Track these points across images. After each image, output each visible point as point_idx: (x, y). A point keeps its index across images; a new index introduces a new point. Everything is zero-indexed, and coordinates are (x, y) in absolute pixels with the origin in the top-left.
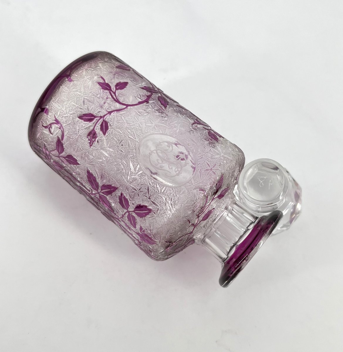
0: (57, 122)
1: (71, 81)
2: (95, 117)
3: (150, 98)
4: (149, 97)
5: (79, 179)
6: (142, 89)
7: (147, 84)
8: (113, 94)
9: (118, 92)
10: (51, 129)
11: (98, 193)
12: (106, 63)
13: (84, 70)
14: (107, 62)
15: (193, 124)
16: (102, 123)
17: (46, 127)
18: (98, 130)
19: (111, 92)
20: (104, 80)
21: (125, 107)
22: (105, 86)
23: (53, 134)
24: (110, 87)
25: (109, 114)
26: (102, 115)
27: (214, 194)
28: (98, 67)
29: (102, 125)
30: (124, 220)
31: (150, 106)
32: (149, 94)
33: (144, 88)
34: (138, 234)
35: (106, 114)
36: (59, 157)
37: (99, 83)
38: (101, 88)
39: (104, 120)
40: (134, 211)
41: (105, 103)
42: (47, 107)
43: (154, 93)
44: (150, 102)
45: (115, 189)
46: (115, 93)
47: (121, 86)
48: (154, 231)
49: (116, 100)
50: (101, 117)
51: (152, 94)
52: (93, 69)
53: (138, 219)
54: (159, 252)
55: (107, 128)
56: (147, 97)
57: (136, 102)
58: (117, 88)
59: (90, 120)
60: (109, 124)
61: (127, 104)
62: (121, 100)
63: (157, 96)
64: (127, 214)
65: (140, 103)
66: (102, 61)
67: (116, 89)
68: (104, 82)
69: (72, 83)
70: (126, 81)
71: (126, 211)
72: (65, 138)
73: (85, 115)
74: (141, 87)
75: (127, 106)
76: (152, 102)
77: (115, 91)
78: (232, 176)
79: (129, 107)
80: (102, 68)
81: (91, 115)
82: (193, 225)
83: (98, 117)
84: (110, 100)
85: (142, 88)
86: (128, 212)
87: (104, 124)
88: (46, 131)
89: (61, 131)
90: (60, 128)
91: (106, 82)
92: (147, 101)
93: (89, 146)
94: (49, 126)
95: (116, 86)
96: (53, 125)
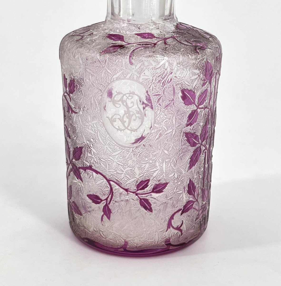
0: (170, 225)
1: (126, 243)
2: (141, 199)
3: (85, 167)
4: (85, 169)
5: (202, 169)
6: (83, 179)
7: (73, 179)
8: (109, 199)
9: (103, 198)
10: (179, 226)
11: (202, 144)
12: (85, 226)
13: (107, 239)
14: (84, 226)
15: (76, 113)
16: (141, 189)
17: (181, 231)
18: (149, 188)
19: (108, 203)
20: (103, 216)
21: (112, 183)
22: (107, 212)
23: (182, 221)
24: (104, 207)
25: (128, 190)
26: (134, 195)
27: (124, 47)
28: (95, 230)
29: (143, 188)
30: (208, 103)
31: (92, 161)
32: (81, 170)
33: (79, 177)
34: (210, 83)
35: (131, 192)
36: (197, 200)
37: (109, 218)
38: (111, 214)
39: (138, 190)
40: (194, 103)
41: (122, 201)
42: (164, 243)
43: (76, 167)
44: (89, 165)
45: (187, 135)
46: (106, 199)
47: (95, 199)
48: (197, 71)
49: (111, 193)
50: (137, 194)
51: (80, 168)
52: (101, 233)
53: (198, 94)
54: (212, 51)
55: (142, 182)
56: (87, 170)
57: (99, 175)
58: (100, 201)
59: (147, 201)
60: (137, 184)
61: (107, 183)
62: (109, 189)
63: (77, 162)
64: (200, 106)
65: (97, 172)
66: (86, 230)
67: (102, 200)
68: (105, 216)
69: (127, 240)
70: (87, 198)
71: (199, 110)
72: (177, 209)
73: (146, 208)
74: (81, 182)
75: (108, 181)
76: (87, 163)
77: (104, 200)
79: (108, 178)
80: (93, 226)
81: (142, 204)
83: (138, 197)
84: (116, 198)
85: (81, 180)
86: (198, 107)
87: (141, 187)
88: (184, 228)
89: (174, 217)
90: (173, 219)
91: (103, 213)
92: (90, 168)
93: (168, 184)
94: (178, 229)
95: (99, 203)
96: (175, 226)
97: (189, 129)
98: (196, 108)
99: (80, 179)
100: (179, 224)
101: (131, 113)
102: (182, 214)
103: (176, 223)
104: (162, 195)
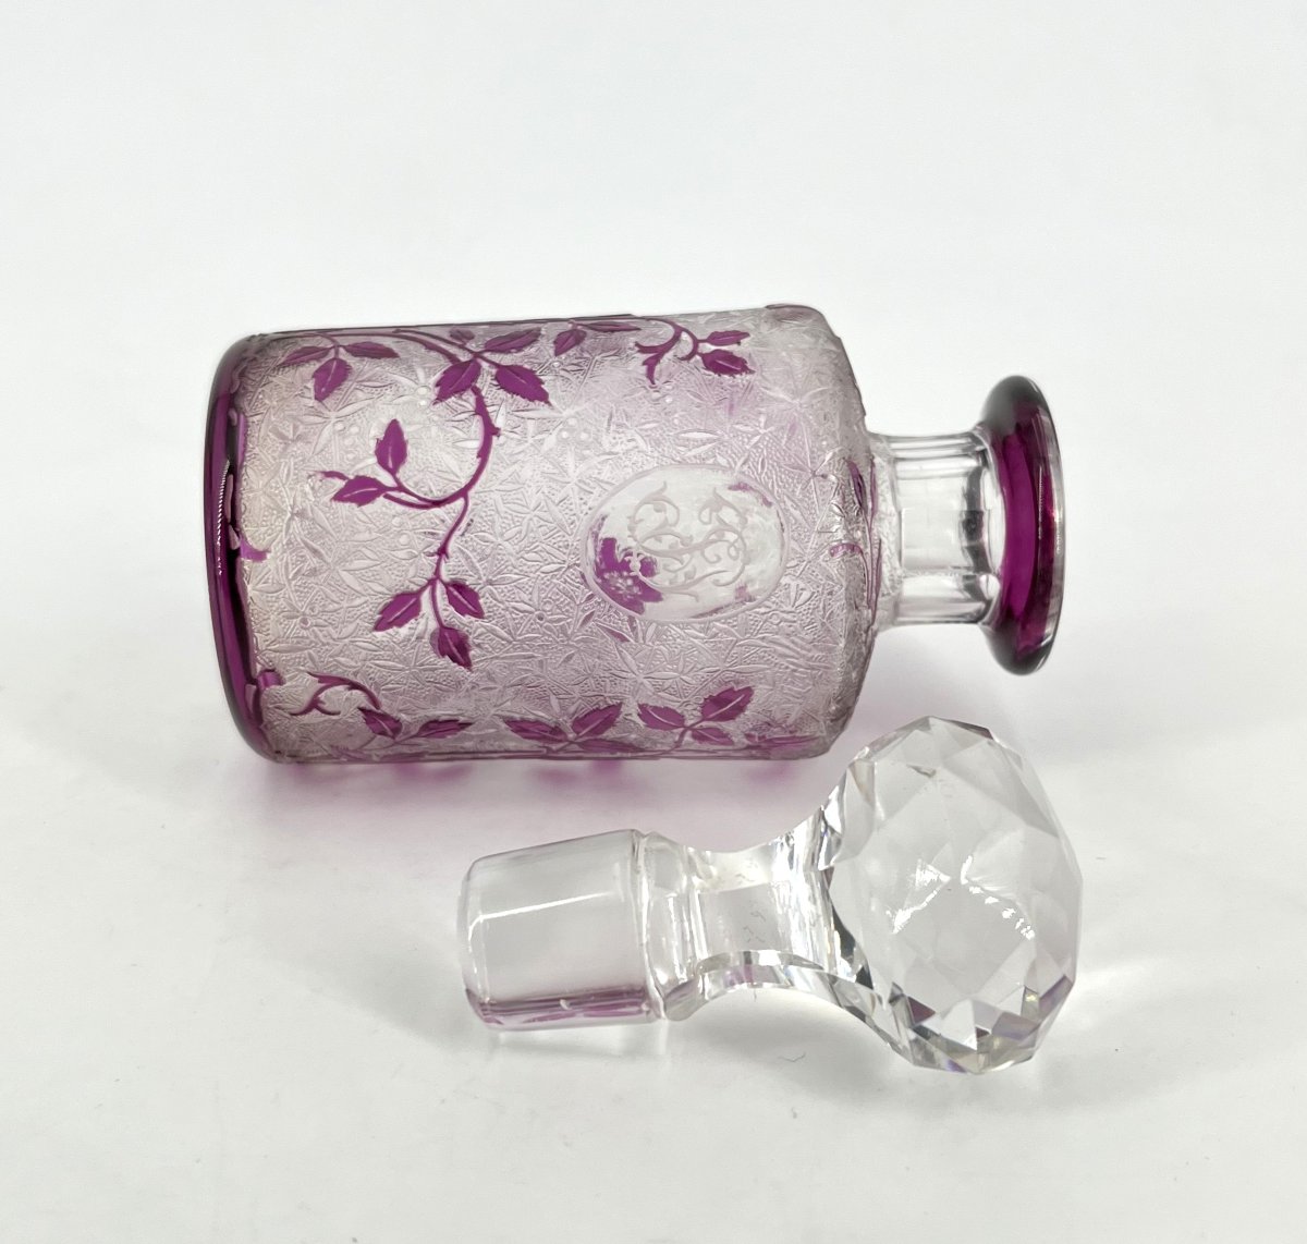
0: (329, 681)
1: (259, 556)
2: (416, 595)
3: (486, 413)
4: (481, 409)
6: (445, 405)
8: (403, 496)
9: (403, 477)
10: (320, 705)
11: (571, 743)
16: (449, 593)
17: (306, 712)
18: (451, 616)
19: (391, 493)
20: (341, 476)
21: (460, 503)
22: (360, 491)
23: (338, 713)
24: (373, 482)
25: (444, 556)
26: (430, 574)
29: (452, 601)
32: (470, 397)
33: (446, 390)
35: (438, 564)
36: (398, 744)
37: (339, 497)
38: (353, 506)
39: (446, 585)
40: (704, 720)
42: (268, 667)
43: (474, 379)
44: (499, 422)
45: (615, 708)
46: (401, 488)
47: (392, 447)
48: (793, 720)
49: (422, 503)
50: (432, 583)
51: (477, 392)
55: (473, 596)
56: (478, 417)
57: (475, 462)
58: (390, 464)
59: (413, 612)
60: (468, 583)
61: (456, 489)
62: (436, 496)
63: (490, 379)
64: (688, 734)
65: (484, 453)
67: (393, 472)
68: (343, 484)
69: (269, 559)
70: (387, 421)
71: (679, 731)
72: (381, 698)
73: (387, 610)
74: (433, 398)
75: (463, 493)
76: (502, 418)
77: (397, 480)
79: (471, 493)
81: (403, 598)
83: (423, 589)
85: (440, 398)
86: (688, 729)
87: (455, 593)
88: (314, 718)
89: (355, 692)
90: (350, 689)
91: (352, 477)
92: (490, 431)
93: (466, 670)
94: (314, 704)
95: (382, 462)
96: (322, 696)
97: (631, 710)
98: (689, 723)
99: (440, 392)
100: (327, 706)
101: (686, 557)
102: (362, 710)
103: (336, 696)
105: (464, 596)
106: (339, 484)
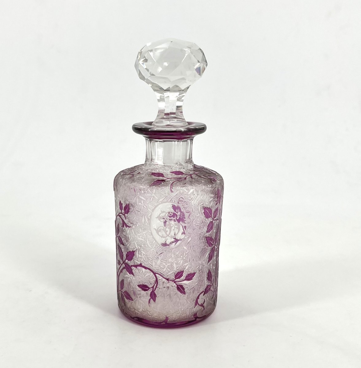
0: (197, 303)
1: (167, 318)
2: (177, 285)
3: (136, 265)
4: (136, 266)
5: (215, 262)
7: (125, 274)
8: (155, 287)
9: (150, 286)
11: (215, 245)
12: (136, 308)
13: (153, 316)
14: (134, 309)
15: (129, 227)
16: (177, 278)
17: (203, 307)
18: (183, 278)
19: (154, 290)
20: (150, 300)
21: (157, 275)
22: (153, 296)
23: (205, 300)
24: (151, 293)
25: (169, 279)
26: (173, 282)
27: (165, 181)
28: (144, 310)
29: (179, 278)
30: (218, 217)
31: (142, 261)
32: (133, 268)
33: (131, 272)
34: (220, 203)
35: (171, 281)
36: (213, 284)
37: (154, 301)
38: (156, 298)
39: (176, 279)
40: (211, 217)
41: (164, 287)
42: (193, 317)
43: (129, 265)
44: (139, 263)
45: (207, 238)
46: (153, 287)
47: (144, 287)
48: (213, 196)
49: (156, 283)
50: (175, 282)
51: (132, 266)
52: (148, 312)
53: (213, 210)
54: (220, 182)
55: (178, 273)
56: (137, 267)
57: (148, 270)
58: (148, 289)
59: (182, 286)
60: (175, 274)
61: (154, 275)
62: (155, 279)
63: (129, 262)
64: (215, 219)
65: (146, 268)
66: (136, 311)
67: (149, 288)
68: (151, 299)
69: (167, 316)
70: (138, 287)
71: (214, 222)
72: (201, 291)
73: (181, 292)
75: (155, 274)
76: (138, 262)
77: (151, 288)
78: (143, 178)
79: (154, 272)
80: (142, 308)
81: (178, 288)
82: (191, 177)
83: (176, 284)
84: (160, 285)
85: (133, 274)
86: (213, 220)
87: (178, 277)
88: (205, 305)
89: (200, 298)
90: (199, 298)
91: (150, 297)
92: (141, 265)
93: (196, 274)
94: (202, 305)
95: (147, 290)
96: (200, 304)
97: (207, 235)
99: (131, 274)
100: (202, 302)
101: (171, 225)
102: (204, 295)
103: (200, 301)
104: (192, 282)
105: (179, 275)
106: (152, 300)
